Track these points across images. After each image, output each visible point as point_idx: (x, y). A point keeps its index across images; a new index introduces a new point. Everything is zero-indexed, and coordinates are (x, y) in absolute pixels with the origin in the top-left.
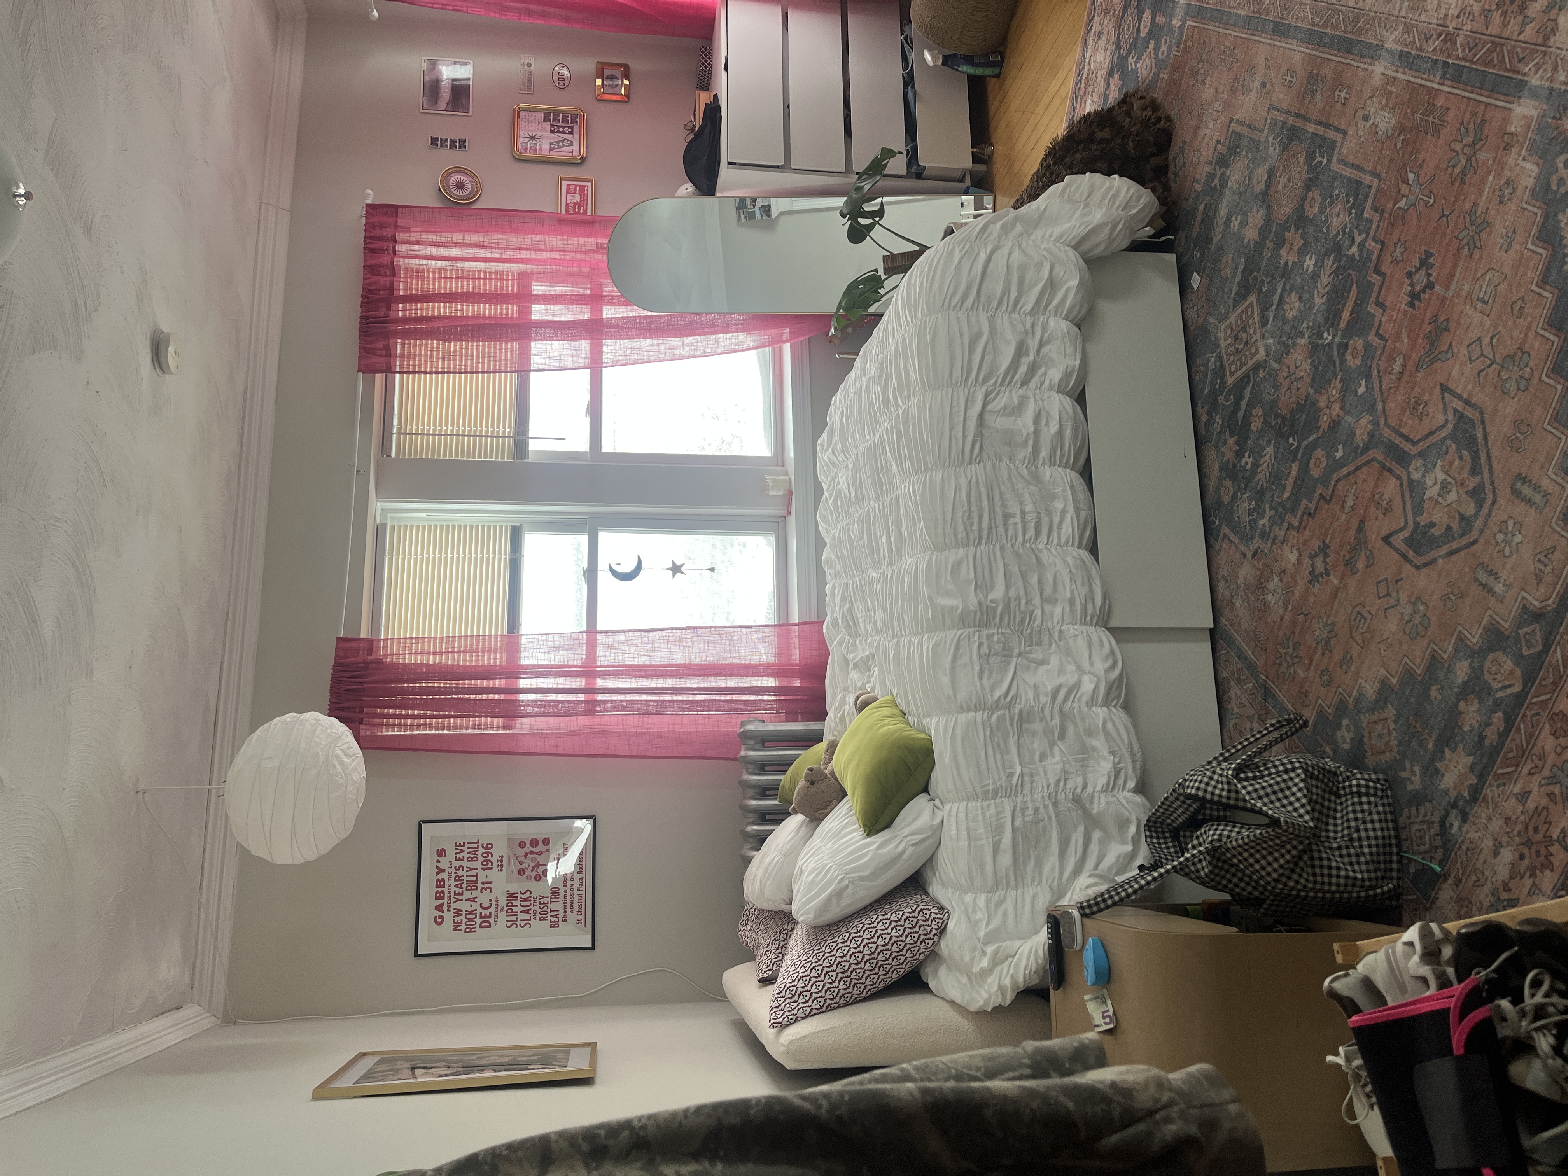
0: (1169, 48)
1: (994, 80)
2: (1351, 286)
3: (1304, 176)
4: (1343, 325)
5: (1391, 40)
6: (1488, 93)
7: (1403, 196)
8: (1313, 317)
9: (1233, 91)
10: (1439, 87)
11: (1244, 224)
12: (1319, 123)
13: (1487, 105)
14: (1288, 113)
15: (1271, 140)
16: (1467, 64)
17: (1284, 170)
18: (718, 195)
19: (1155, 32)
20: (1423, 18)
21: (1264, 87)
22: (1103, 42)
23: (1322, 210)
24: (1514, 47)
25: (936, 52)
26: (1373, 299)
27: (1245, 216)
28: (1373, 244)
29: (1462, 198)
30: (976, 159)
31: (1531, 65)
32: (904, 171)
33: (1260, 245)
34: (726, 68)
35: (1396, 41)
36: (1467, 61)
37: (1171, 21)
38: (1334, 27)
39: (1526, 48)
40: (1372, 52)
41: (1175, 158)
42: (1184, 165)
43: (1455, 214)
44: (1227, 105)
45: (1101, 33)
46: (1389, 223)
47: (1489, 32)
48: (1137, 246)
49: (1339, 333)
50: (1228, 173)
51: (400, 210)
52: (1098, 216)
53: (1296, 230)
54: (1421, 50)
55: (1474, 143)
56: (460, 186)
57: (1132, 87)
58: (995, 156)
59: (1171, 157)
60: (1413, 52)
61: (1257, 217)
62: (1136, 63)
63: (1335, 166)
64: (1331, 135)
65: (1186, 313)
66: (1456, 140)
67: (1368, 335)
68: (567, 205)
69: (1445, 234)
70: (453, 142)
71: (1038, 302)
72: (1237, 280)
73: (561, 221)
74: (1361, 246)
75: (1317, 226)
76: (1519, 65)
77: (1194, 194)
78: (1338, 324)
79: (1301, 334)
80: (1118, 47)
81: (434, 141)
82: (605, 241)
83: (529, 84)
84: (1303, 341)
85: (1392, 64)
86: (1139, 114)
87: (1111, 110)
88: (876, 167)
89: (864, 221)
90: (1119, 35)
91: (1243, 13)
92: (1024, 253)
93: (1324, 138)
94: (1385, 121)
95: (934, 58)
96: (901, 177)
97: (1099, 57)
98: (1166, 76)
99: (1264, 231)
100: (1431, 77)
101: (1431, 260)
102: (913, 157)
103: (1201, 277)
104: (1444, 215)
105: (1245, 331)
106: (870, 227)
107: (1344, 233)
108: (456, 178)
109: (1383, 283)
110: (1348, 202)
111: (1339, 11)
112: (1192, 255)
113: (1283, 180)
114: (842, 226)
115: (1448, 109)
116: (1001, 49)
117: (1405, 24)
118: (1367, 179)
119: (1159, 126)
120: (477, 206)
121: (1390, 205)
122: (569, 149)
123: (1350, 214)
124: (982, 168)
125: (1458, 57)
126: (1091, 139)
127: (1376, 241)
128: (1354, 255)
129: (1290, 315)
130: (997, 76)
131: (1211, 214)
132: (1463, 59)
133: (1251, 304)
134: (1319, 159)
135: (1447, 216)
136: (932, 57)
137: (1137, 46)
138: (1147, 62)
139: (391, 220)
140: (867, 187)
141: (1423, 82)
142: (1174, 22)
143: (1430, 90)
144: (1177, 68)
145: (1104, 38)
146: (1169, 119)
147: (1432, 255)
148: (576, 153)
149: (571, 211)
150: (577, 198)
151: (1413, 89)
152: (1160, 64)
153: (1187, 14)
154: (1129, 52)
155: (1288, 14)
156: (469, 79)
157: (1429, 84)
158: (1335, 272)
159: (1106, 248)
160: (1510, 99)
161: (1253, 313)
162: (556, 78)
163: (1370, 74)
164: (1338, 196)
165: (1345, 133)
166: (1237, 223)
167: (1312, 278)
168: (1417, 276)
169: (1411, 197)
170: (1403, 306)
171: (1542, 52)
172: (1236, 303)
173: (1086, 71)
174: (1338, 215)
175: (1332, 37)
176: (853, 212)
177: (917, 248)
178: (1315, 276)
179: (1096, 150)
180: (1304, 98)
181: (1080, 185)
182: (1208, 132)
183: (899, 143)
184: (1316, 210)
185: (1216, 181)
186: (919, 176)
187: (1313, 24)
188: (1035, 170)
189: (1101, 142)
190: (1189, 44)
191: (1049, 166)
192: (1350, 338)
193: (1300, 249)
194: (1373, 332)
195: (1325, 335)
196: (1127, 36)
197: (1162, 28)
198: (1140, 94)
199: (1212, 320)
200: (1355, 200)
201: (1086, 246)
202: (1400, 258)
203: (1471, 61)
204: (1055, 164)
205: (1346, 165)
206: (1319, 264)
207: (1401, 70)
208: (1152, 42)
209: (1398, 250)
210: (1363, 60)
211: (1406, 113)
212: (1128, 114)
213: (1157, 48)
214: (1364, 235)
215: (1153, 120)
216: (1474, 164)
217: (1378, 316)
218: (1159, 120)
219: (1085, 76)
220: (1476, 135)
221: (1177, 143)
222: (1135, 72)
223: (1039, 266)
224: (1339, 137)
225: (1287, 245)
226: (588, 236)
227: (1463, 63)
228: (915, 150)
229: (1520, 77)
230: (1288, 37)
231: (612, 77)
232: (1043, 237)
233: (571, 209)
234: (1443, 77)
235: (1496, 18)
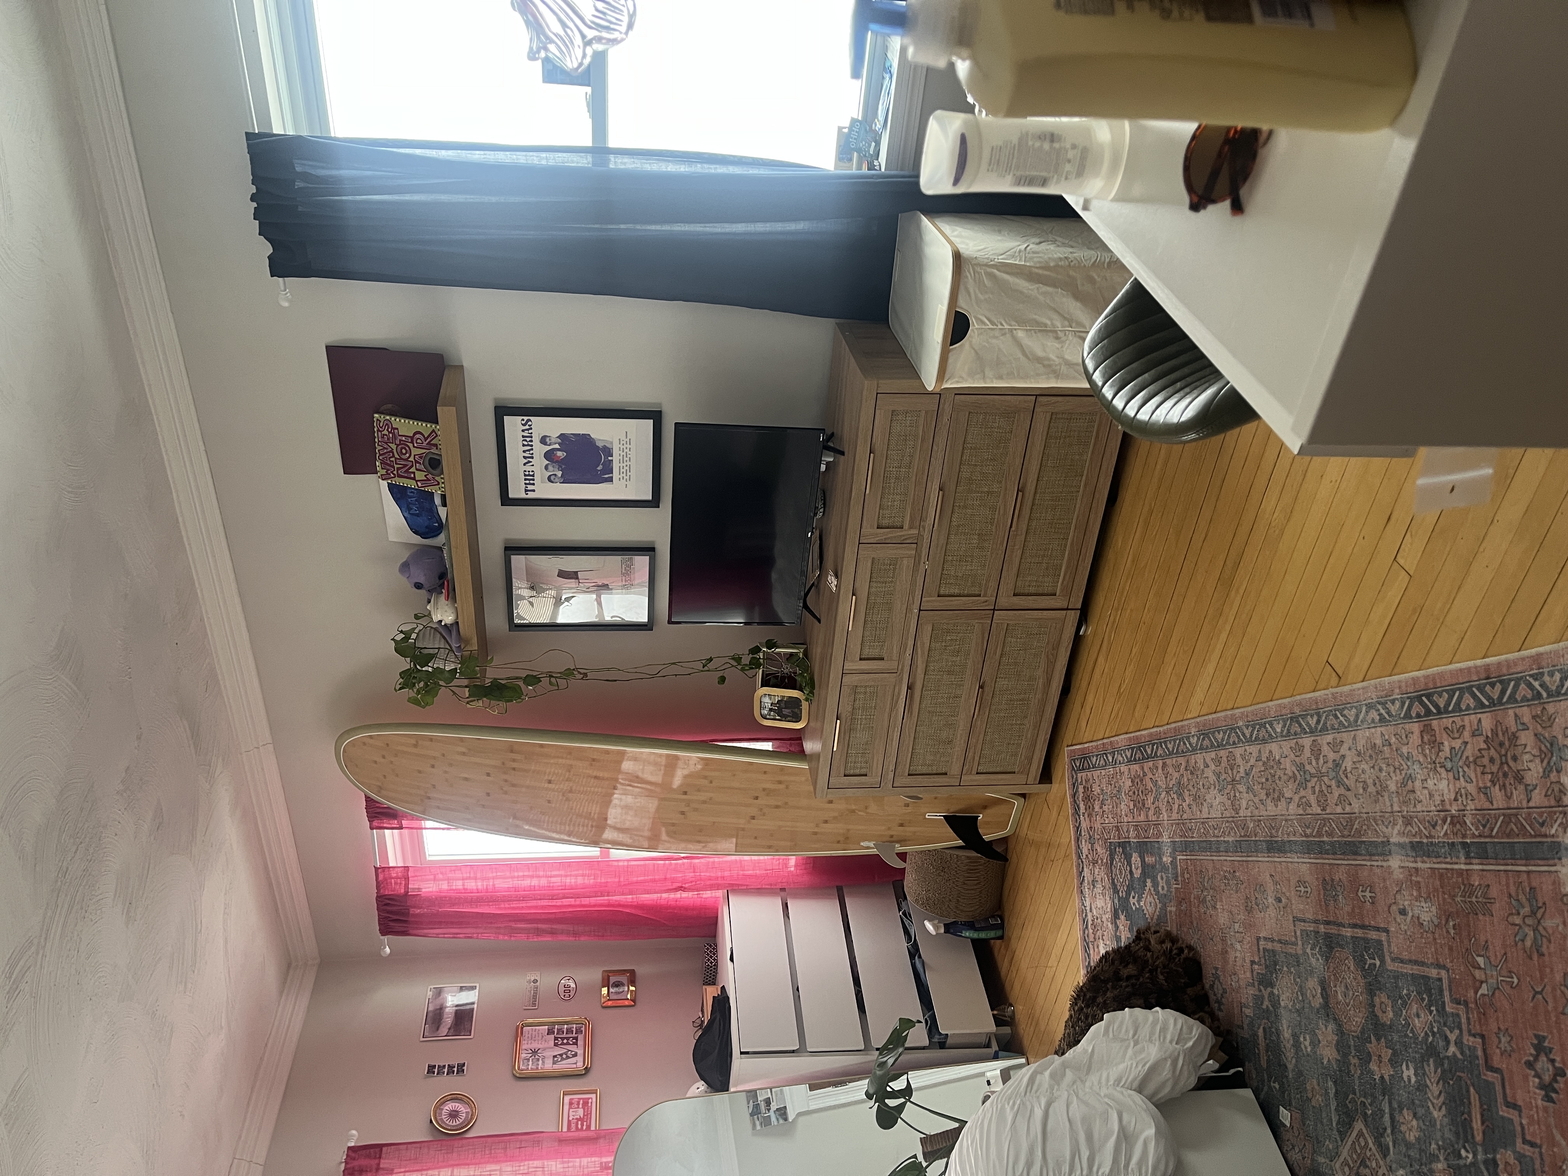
0: (1168, 883)
1: (998, 942)
2: (1468, 1091)
3: (1362, 982)
4: (1479, 1138)
5: (1395, 835)
6: (1524, 862)
7: (1482, 982)
8: (1439, 1134)
9: (1249, 911)
10: (1468, 867)
11: (1315, 1043)
12: (1355, 926)
13: (1528, 872)
14: (1316, 922)
15: (1308, 951)
16: (1487, 840)
17: (1337, 979)
18: (732, 1089)
19: (1148, 871)
20: (1419, 807)
21: (1280, 901)
22: (1099, 888)
23: (1397, 1014)
24: (1529, 814)
25: (936, 922)
26: (1500, 1099)
27: (1313, 1034)
28: (1472, 1039)
29: (1548, 970)
30: (999, 1022)
31: (1556, 826)
32: (926, 1042)
33: (1344, 1062)
34: (732, 959)
35: (1401, 834)
36: (1486, 837)
37: (1161, 858)
38: (1329, 835)
39: (1543, 813)
40: (1382, 849)
41: (1212, 986)
42: (1225, 991)
43: (1548, 989)
44: (1249, 926)
45: (1094, 882)
46: (1479, 1013)
47: (1495, 806)
48: (1206, 1084)
49: (1480, 1149)
50: (1276, 992)
51: (384, 1149)
52: (1153, 1053)
53: (1378, 1040)
54: (1431, 837)
55: (1533, 913)
56: (454, 1115)
57: (1142, 924)
58: (1017, 1017)
59: (1207, 986)
60: (1425, 841)
61: (1327, 1033)
62: (1139, 901)
63: (1391, 966)
64: (1373, 935)
65: (1289, 1156)
66: (1512, 914)
67: (1514, 1144)
68: (569, 1122)
69: (1547, 1012)
70: (451, 1067)
71: (1115, 1161)
72: (1333, 1108)
73: (562, 1141)
74: (1459, 1043)
75: (1398, 1031)
76: (1543, 830)
77: (1246, 1021)
78: (1473, 1136)
79: (1434, 1158)
80: (1116, 891)
81: (431, 1069)
82: (611, 1159)
83: (535, 1000)
84: (1440, 1166)
85: (1407, 856)
86: (1159, 947)
87: (1128, 947)
88: (897, 1039)
89: (892, 1103)
90: (1113, 880)
91: (1230, 839)
92: (1086, 1104)
93: (1366, 940)
94: (1427, 912)
95: (936, 927)
96: (924, 1048)
97: (1100, 903)
98: (1174, 909)
99: (1342, 1046)
100: (1454, 860)
101: (1546, 1044)
102: (932, 1027)
103: (1289, 1110)
104: (1537, 993)
105: (1366, 1166)
106: (900, 1108)
107: (1434, 1034)
108: (450, 1106)
109: (1503, 1080)
110: (1423, 1000)
111: (1329, 819)
112: (1270, 1087)
113: (1340, 990)
114: (870, 1110)
115: (1488, 886)
116: (999, 913)
117: (1403, 817)
118: (1433, 973)
119: (1183, 956)
120: (470, 1135)
121: (1471, 993)
122: (573, 1060)
123: (1431, 1012)
124: (1007, 1030)
125: (1473, 835)
126: (1117, 977)
127: (1474, 1036)
128: (1454, 1054)
129: (1411, 1137)
130: (1001, 938)
131: (1274, 1038)
132: (1480, 836)
133: (1360, 1131)
134: (1369, 961)
135: (1541, 993)
136: (934, 926)
137: (1135, 886)
138: (1150, 899)
139: (374, 1162)
140: (891, 1061)
141: (1449, 866)
142: (1165, 859)
143: (1460, 873)
144: (1182, 899)
145: (1099, 886)
146: (1190, 948)
147: (1544, 1038)
148: (580, 1064)
149: (573, 1129)
150: (580, 1112)
151: (1441, 875)
152: (1163, 899)
153: (1174, 850)
154: (1128, 893)
155: (1277, 832)
156: (473, 1003)
157: (1456, 867)
158: (1443, 1078)
159: (1173, 1088)
160: (1551, 862)
161: (1366, 1143)
162: (562, 989)
163: (1389, 871)
164: (1408, 995)
165: (1387, 931)
166: (1307, 1043)
167: (1418, 1089)
168: (1539, 1066)
169: (1490, 981)
170: (1540, 1102)
171: (1561, 813)
172: (1343, 1135)
173: (1090, 917)
174: (1418, 1016)
175: (1332, 844)
176: (879, 1094)
177: (957, 1125)
178: (1422, 1087)
179: (1127, 986)
180: (1327, 906)
181: (1122, 1023)
182: (1238, 954)
183: (915, 1012)
184: (1391, 1015)
185: (1266, 1003)
186: (942, 1045)
187: (1306, 836)
188: (1066, 1015)
189: (1129, 978)
190: (1186, 876)
191: (1081, 1009)
192: (1495, 1151)
193: (1390, 1060)
194: (1519, 1141)
195: (1463, 1153)
196: (1122, 880)
197: (1153, 867)
198: (1153, 929)
199: (1321, 1160)
200: (1430, 996)
201: (1151, 1087)
202: (1509, 1049)
203: (1491, 836)
204: (1087, 1006)
205: (1402, 961)
206: (1420, 1072)
207: (1419, 859)
208: (1149, 881)
209: (1503, 1040)
210: (1374, 858)
211: (1444, 899)
212: (1147, 948)
213: (1155, 884)
214: (1457, 1032)
215: (1175, 952)
216: (1544, 933)
217: (1516, 1120)
218: (1181, 950)
219: (1090, 923)
220: (1531, 906)
221: (1208, 971)
222: (1140, 910)
223: (1106, 1119)
224: (1383, 937)
225: (1374, 1058)
226: (592, 1155)
227: (1483, 840)
228: (933, 1018)
229: (1549, 840)
230: (1285, 852)
231: (617, 985)
232: (1100, 1082)
233: (573, 1125)
234: (1468, 857)
235: (1496, 792)
